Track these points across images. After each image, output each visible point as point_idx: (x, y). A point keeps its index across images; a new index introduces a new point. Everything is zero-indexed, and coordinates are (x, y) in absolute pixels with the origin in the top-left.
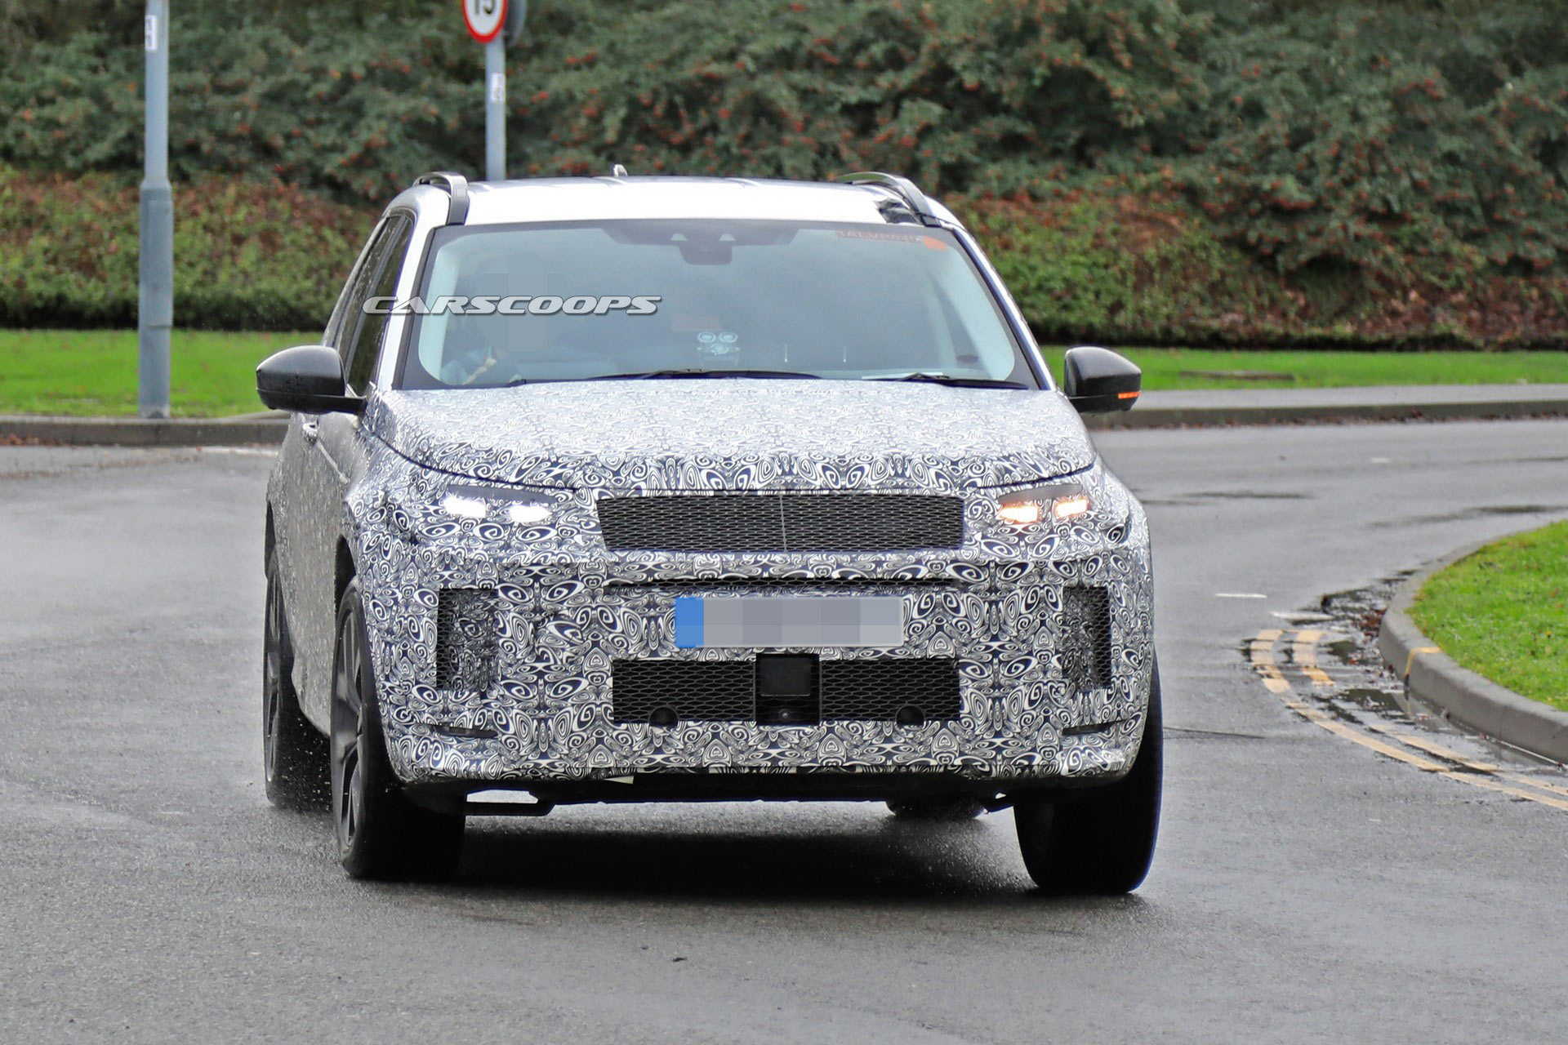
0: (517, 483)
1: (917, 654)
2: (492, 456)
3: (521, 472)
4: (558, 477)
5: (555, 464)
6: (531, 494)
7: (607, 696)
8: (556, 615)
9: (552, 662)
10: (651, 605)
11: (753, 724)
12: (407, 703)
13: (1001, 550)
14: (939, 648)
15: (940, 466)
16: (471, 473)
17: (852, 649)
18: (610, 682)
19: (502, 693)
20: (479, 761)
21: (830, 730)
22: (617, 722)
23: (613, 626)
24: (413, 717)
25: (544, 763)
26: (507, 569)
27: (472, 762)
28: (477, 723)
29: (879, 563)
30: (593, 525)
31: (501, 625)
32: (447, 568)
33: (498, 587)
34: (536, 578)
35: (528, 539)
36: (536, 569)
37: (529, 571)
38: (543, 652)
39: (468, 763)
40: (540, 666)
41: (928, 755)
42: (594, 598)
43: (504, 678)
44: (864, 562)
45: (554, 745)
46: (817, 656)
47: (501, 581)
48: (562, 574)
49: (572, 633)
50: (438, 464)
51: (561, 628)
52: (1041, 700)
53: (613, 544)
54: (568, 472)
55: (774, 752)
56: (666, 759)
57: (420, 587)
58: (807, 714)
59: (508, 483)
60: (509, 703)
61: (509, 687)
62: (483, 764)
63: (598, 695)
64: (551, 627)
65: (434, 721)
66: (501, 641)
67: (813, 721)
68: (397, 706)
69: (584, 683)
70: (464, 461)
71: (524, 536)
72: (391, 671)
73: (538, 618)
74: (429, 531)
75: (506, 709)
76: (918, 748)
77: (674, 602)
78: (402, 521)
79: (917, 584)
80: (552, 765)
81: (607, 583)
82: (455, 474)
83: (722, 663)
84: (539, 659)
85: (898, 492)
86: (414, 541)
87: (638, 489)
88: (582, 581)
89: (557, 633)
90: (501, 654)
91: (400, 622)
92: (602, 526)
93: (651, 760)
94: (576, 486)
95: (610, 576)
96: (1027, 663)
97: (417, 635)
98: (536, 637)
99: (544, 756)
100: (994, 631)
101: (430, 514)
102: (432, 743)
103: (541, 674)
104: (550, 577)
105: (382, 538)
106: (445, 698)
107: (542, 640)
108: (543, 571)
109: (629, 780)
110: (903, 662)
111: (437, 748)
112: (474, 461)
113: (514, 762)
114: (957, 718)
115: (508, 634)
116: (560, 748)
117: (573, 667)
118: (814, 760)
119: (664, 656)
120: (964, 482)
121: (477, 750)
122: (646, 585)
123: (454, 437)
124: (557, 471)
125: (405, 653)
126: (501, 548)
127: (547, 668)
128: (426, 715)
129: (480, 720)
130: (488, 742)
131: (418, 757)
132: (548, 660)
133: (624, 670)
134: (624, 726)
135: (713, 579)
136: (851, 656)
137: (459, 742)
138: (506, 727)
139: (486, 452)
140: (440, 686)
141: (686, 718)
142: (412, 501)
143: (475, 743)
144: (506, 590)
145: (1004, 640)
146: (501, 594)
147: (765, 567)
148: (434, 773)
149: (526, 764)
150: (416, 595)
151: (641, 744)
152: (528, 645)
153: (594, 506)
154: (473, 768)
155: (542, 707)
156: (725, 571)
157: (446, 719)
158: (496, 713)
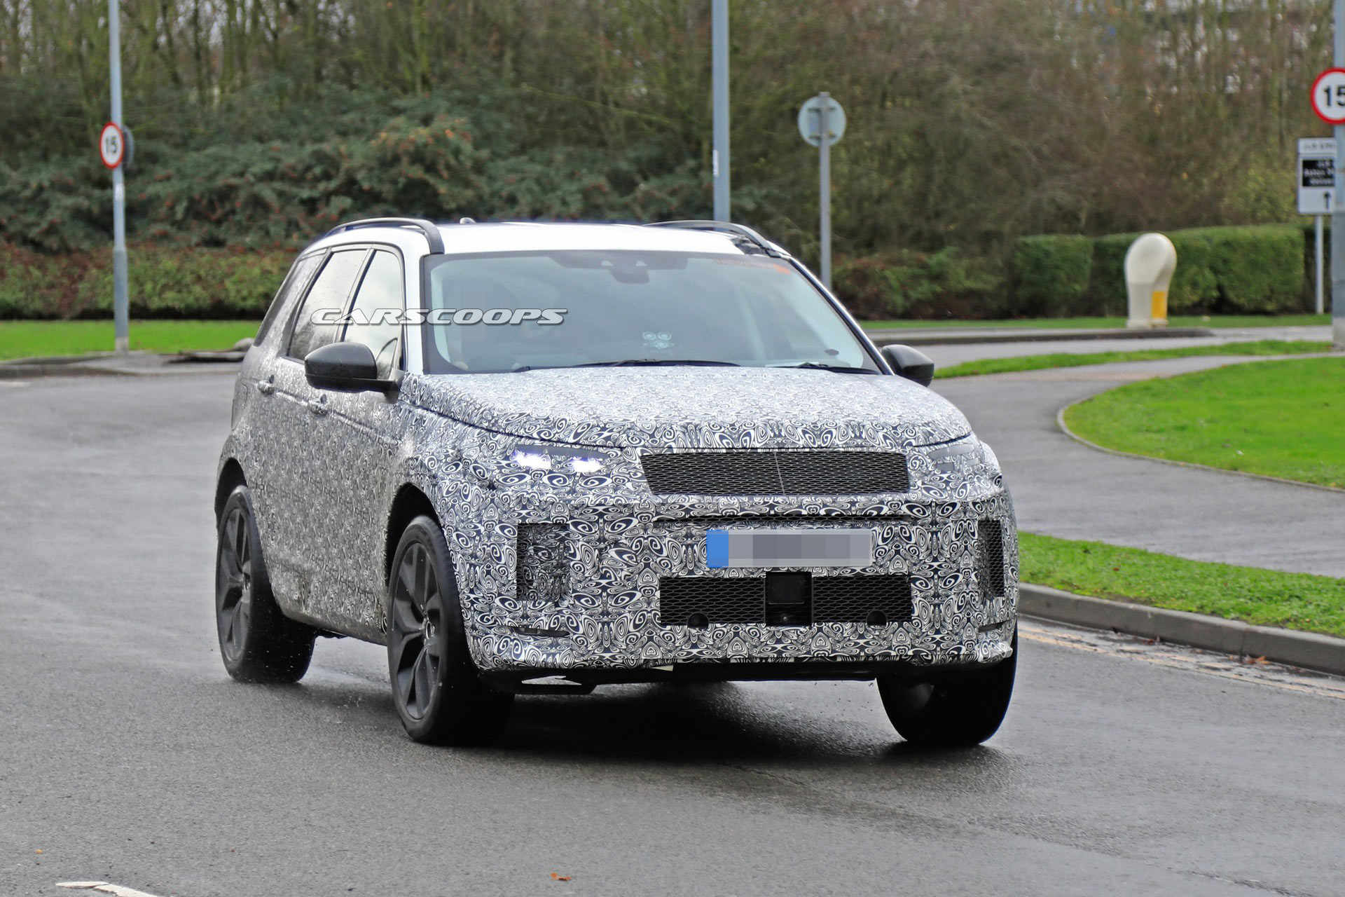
0: (575, 444)
1: (882, 572)
2: (551, 423)
3: (577, 435)
4: (608, 438)
5: (604, 429)
6: (586, 452)
7: (656, 605)
8: (616, 543)
9: (613, 579)
10: (689, 536)
11: (763, 625)
12: (490, 611)
13: (935, 493)
14: (897, 567)
15: (885, 430)
16: (535, 435)
17: (835, 569)
18: (658, 594)
19: (572, 602)
20: (554, 655)
21: (820, 630)
22: (664, 625)
23: (661, 551)
24: (496, 621)
25: (607, 656)
26: (577, 508)
27: (548, 655)
28: (552, 626)
29: (853, 503)
30: (639, 475)
31: (572, 551)
32: (524, 507)
33: (569, 522)
34: (601, 515)
35: (590, 485)
36: (600, 509)
37: (595, 510)
38: (606, 572)
39: (545, 656)
40: (604, 582)
41: (890, 648)
42: (645, 530)
43: (574, 591)
44: (842, 502)
45: (615, 642)
46: (810, 574)
47: (572, 518)
48: (621, 512)
49: (628, 557)
50: (505, 429)
51: (620, 554)
52: (965, 606)
53: (657, 490)
54: (615, 435)
55: (779, 647)
56: (701, 652)
57: (500, 522)
58: (802, 617)
59: (567, 443)
60: (578, 611)
61: (578, 598)
62: (557, 656)
63: (649, 604)
64: (612, 552)
65: (515, 623)
66: (572, 564)
67: (807, 623)
68: (481, 613)
69: (639, 595)
70: (527, 427)
71: (586, 483)
72: (475, 585)
73: (602, 545)
74: (505, 480)
75: (577, 615)
76: (882, 643)
77: (705, 533)
78: (480, 473)
79: (881, 519)
80: (613, 657)
81: (655, 519)
82: (522, 437)
83: (741, 579)
84: (603, 577)
85: (859, 449)
86: (492, 487)
87: (670, 448)
88: (637, 517)
89: (616, 557)
90: (572, 572)
91: (484, 549)
92: (646, 476)
93: (689, 653)
94: (622, 445)
95: (658, 514)
96: (956, 578)
97: (499, 559)
98: (601, 560)
99: (607, 650)
100: (935, 554)
101: (503, 467)
102: (512, 641)
103: (604, 589)
104: (612, 514)
105: (460, 485)
106: (525, 607)
107: (605, 563)
108: (607, 510)
109: (670, 668)
110: (872, 578)
111: (516, 644)
112: (536, 427)
113: (583, 655)
114: (910, 620)
115: (578, 557)
116: (619, 644)
117: (630, 583)
118: (808, 653)
119: (699, 574)
120: (903, 442)
121: (551, 646)
122: (684, 520)
123: (512, 408)
124: (606, 434)
125: (488, 573)
126: (568, 493)
127: (610, 583)
128: (508, 619)
129: (554, 623)
130: (560, 640)
131: (499, 651)
132: (610, 578)
133: (668, 584)
134: (668, 627)
135: (734, 516)
136: (835, 573)
137: (535, 640)
138: (577, 628)
139: (545, 420)
140: (519, 597)
141: (715, 621)
142: (485, 457)
143: (549, 640)
144: (576, 524)
145: (942, 560)
146: (572, 527)
147: (772, 507)
148: (515, 663)
149: (593, 657)
150: (497, 529)
151: (682, 641)
152: (594, 566)
153: (638, 460)
154: (550, 660)
155: (605, 613)
156: (742, 510)
157: (525, 622)
158: (569, 618)
